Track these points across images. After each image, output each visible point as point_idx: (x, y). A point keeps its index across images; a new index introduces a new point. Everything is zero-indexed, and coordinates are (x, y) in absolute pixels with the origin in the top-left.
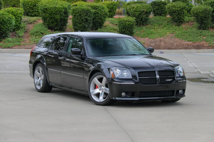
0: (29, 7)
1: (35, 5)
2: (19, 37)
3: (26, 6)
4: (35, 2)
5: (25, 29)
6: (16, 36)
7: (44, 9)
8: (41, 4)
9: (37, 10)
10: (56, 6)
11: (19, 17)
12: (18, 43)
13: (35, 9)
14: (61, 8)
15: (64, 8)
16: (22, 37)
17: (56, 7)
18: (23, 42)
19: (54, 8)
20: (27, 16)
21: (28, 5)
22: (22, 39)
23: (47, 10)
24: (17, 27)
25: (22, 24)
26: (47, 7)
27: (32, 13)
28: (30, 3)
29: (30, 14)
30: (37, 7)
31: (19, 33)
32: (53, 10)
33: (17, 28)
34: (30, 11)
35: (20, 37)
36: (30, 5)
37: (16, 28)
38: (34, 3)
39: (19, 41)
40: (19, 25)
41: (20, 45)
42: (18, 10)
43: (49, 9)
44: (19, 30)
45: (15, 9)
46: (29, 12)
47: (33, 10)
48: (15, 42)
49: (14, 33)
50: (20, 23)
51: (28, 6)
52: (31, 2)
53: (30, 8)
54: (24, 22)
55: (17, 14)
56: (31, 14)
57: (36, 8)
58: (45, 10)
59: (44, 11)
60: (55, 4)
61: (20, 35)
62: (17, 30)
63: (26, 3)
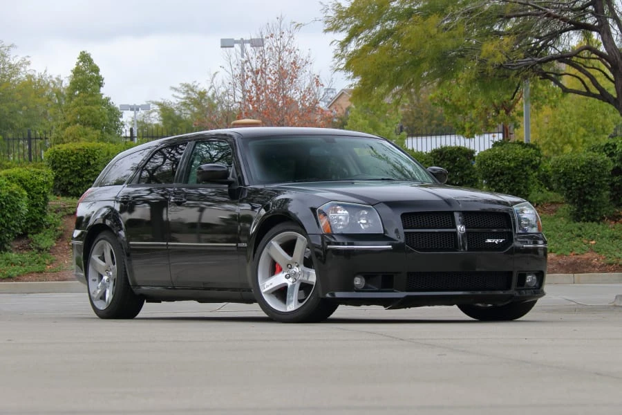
0: (68, 170)
1: (89, 163)
2: (40, 250)
3: (60, 167)
4: (87, 155)
5: (56, 231)
6: (30, 248)
8: (105, 154)
11: (39, 193)
12: (37, 268)
13: (87, 174)
16: (49, 252)
18: (51, 263)
20: (62, 196)
21: (65, 163)
22: (48, 255)
24: (34, 224)
25: (50, 215)
27: (78, 186)
28: (73, 158)
29: (71, 191)
30: (93, 171)
31: (41, 239)
33: (34, 227)
34: (72, 181)
35: (43, 250)
36: (71, 163)
37: (32, 226)
38: (84, 156)
39: (39, 262)
40: (41, 218)
41: (41, 272)
42: (39, 174)
44: (40, 232)
45: (27, 172)
46: (70, 183)
47: (82, 177)
48: (27, 263)
49: (24, 241)
50: (43, 213)
51: (66, 168)
52: (75, 156)
53: (72, 171)
54: (56, 212)
55: (34, 187)
56: (75, 189)
57: (91, 172)
61: (43, 245)
62: (32, 234)
63: (61, 157)
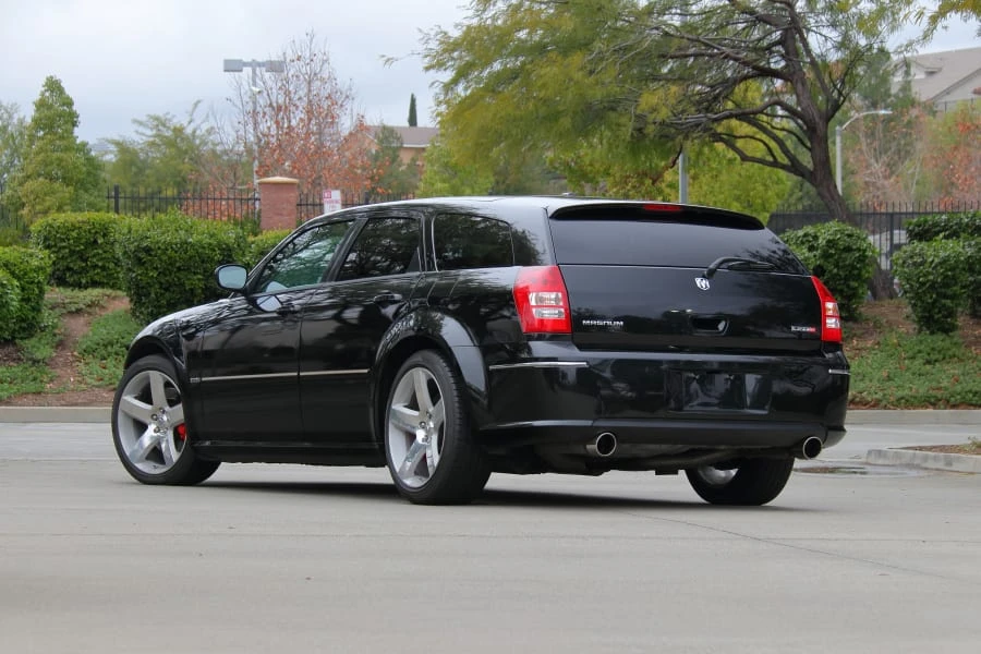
0: (67, 251)
1: (95, 242)
2: (35, 362)
3: (55, 246)
4: (93, 231)
5: (55, 335)
6: (19, 359)
7: (138, 249)
8: (126, 231)
9: (100, 264)
10: (191, 240)
11: (32, 283)
12: (32, 387)
13: (94, 256)
14: (210, 244)
15: (219, 245)
16: (47, 364)
17: (186, 243)
18: (51, 380)
19: (182, 246)
20: (58, 286)
21: (63, 240)
22: (47, 369)
23: (150, 255)
24: (24, 325)
25: (46, 313)
26: (152, 242)
27: (80, 273)
28: (74, 234)
29: (71, 280)
30: (100, 252)
31: (33, 347)
32: (176, 252)
33: (24, 329)
34: (71, 265)
35: (39, 362)
36: (72, 241)
37: (20, 327)
38: (90, 232)
39: (35, 379)
40: (33, 318)
41: (40, 393)
42: (31, 255)
43: (159, 248)
44: (32, 336)
45: (16, 254)
46: (69, 269)
47: (86, 261)
48: (19, 381)
49: (11, 349)
50: (37, 309)
51: (64, 247)
52: (76, 231)
53: (72, 253)
54: (51, 309)
55: (25, 274)
56: (76, 277)
57: (99, 254)
58: (142, 255)
59: (140, 259)
60: (182, 233)
61: (38, 355)
62: (22, 339)
63: (57, 232)
